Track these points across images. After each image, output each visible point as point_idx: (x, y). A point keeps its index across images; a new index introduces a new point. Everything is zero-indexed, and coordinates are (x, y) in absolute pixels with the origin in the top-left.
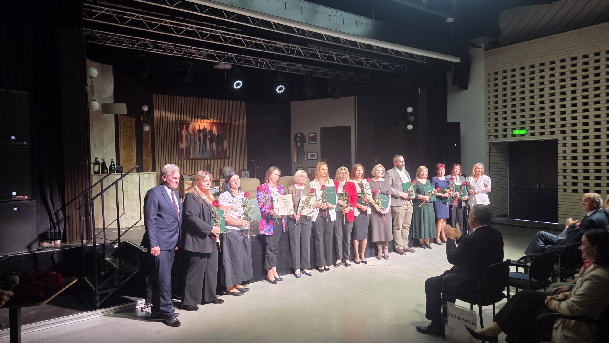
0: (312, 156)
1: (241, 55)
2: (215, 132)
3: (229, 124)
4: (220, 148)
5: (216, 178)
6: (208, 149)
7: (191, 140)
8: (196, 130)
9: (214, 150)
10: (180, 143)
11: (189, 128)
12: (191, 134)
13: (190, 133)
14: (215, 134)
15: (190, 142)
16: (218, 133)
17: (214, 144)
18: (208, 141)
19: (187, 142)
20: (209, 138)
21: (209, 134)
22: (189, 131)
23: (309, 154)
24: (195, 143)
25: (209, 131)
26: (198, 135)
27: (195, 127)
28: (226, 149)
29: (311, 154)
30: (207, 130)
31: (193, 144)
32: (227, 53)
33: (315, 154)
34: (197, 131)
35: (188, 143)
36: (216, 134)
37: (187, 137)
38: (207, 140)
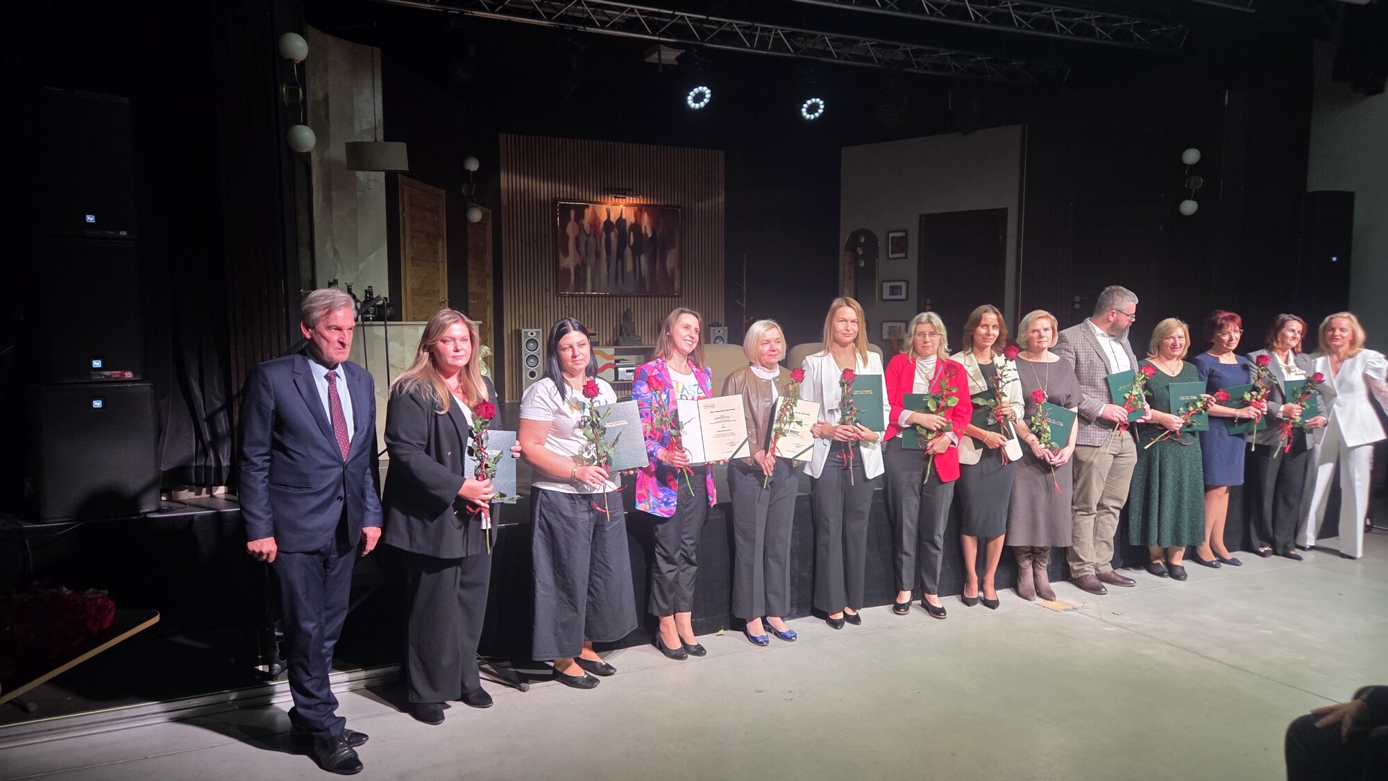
0: (894, 290)
1: (710, 18)
2: (645, 227)
3: (680, 207)
4: (658, 267)
5: (646, 343)
6: (628, 270)
7: (589, 250)
8: (600, 223)
9: (643, 273)
10: (561, 256)
11: (583, 217)
12: (588, 232)
13: (584, 231)
14: (646, 234)
15: (586, 252)
16: (654, 230)
17: (643, 258)
18: (628, 252)
19: (579, 252)
20: (632, 242)
21: (632, 233)
22: (583, 225)
23: (886, 286)
24: (598, 255)
25: (632, 225)
26: (604, 236)
27: (598, 215)
28: (673, 271)
29: (891, 287)
30: (628, 224)
31: (592, 259)
32: (671, 12)
33: (901, 287)
34: (602, 224)
35: (580, 255)
36: (650, 235)
37: (577, 239)
38: (625, 247)
